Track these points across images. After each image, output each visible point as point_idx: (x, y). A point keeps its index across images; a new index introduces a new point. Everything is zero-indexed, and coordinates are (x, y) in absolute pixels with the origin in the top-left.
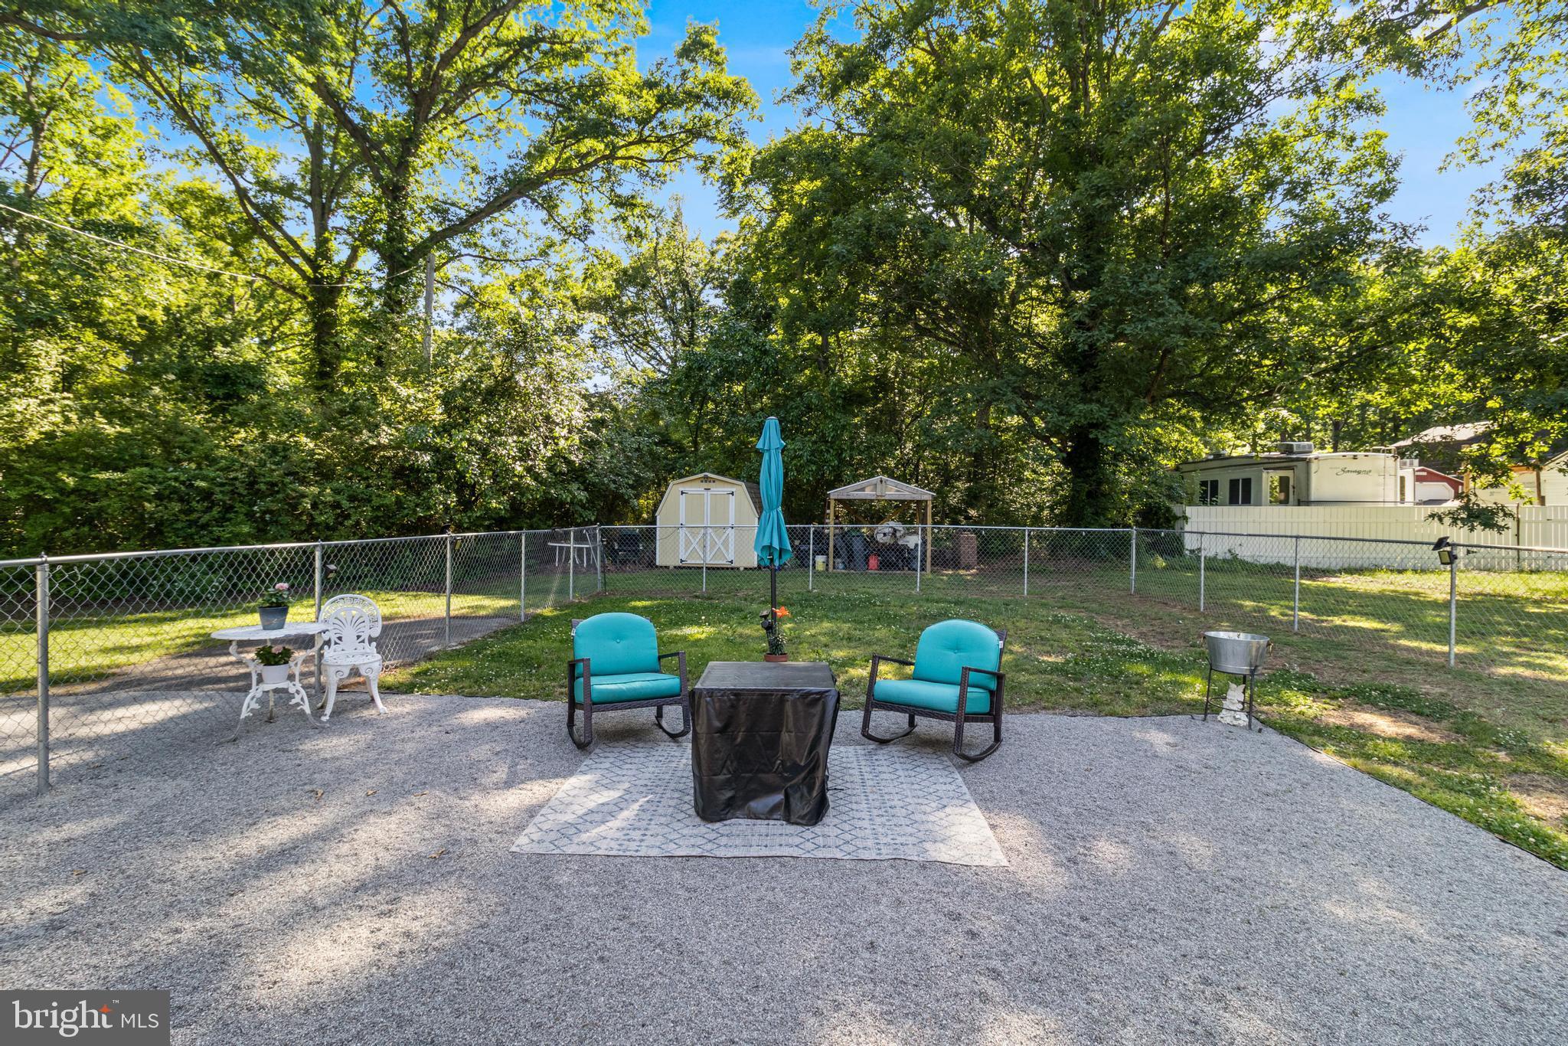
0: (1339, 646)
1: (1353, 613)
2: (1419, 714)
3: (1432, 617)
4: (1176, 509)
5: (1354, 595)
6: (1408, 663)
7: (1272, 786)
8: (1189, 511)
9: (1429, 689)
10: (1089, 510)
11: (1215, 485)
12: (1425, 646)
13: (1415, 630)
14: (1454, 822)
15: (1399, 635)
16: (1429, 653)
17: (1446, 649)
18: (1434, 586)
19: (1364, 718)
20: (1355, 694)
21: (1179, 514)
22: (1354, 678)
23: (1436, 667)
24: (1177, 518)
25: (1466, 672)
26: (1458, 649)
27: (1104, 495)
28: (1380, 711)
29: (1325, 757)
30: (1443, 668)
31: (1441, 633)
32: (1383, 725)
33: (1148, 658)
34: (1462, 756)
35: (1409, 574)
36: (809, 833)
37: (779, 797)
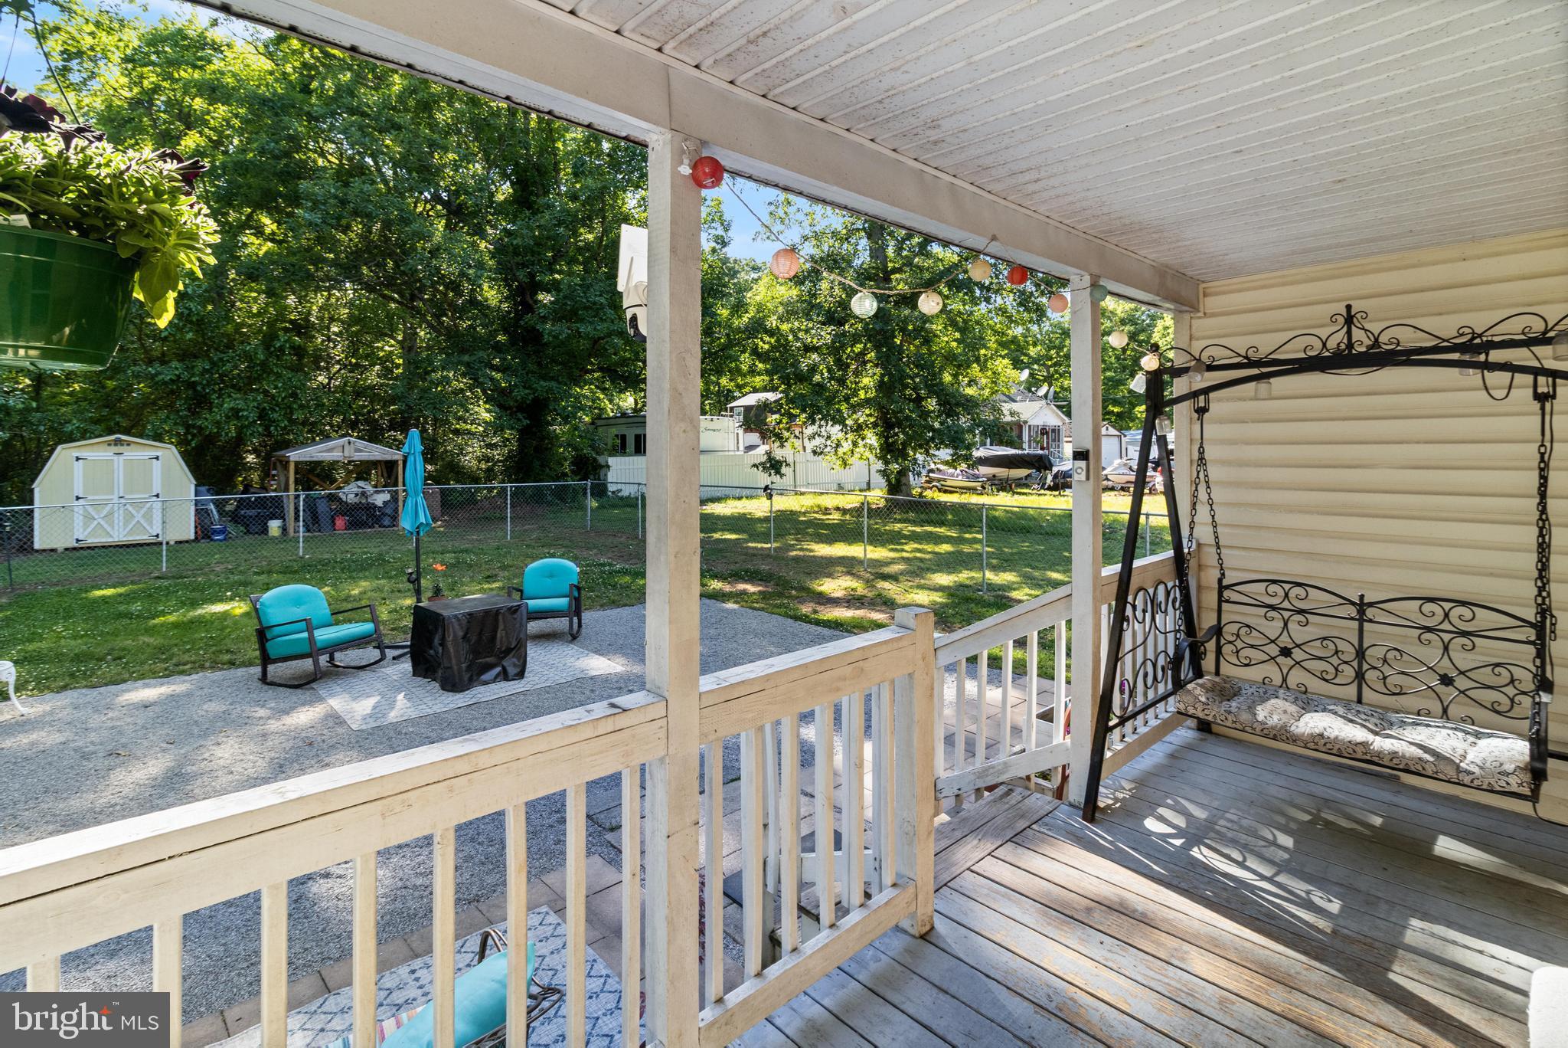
0: (721, 550)
1: (723, 530)
2: (761, 580)
3: (761, 528)
4: (601, 460)
5: (719, 518)
6: (754, 555)
7: (713, 620)
8: (611, 461)
9: (764, 567)
10: (537, 464)
11: (623, 438)
12: (760, 545)
13: (755, 536)
14: (780, 618)
15: (747, 541)
16: (762, 548)
17: (769, 545)
18: (759, 507)
19: (741, 586)
20: (734, 575)
21: (603, 463)
22: (732, 567)
23: (765, 555)
24: (602, 467)
25: (778, 556)
26: (775, 545)
27: (547, 449)
28: (746, 582)
29: (730, 605)
30: (769, 556)
31: (765, 537)
32: (751, 588)
33: (625, 572)
34: (781, 595)
35: (744, 499)
36: (523, 681)
37: (498, 669)
